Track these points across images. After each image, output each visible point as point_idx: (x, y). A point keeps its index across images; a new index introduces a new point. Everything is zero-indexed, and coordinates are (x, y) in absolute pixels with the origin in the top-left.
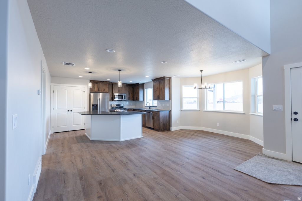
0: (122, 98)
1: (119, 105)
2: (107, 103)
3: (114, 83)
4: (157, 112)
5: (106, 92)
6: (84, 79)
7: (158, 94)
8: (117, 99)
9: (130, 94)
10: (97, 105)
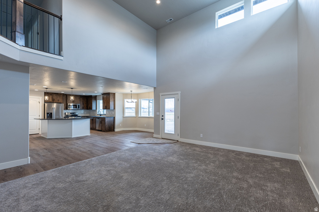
0: (76, 108)
1: (73, 113)
2: (61, 111)
3: (68, 95)
4: (104, 118)
5: (60, 102)
6: (39, 91)
7: (106, 105)
8: (72, 108)
9: (84, 104)
10: (51, 114)
